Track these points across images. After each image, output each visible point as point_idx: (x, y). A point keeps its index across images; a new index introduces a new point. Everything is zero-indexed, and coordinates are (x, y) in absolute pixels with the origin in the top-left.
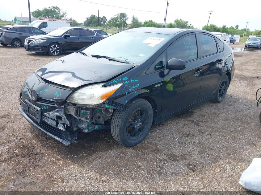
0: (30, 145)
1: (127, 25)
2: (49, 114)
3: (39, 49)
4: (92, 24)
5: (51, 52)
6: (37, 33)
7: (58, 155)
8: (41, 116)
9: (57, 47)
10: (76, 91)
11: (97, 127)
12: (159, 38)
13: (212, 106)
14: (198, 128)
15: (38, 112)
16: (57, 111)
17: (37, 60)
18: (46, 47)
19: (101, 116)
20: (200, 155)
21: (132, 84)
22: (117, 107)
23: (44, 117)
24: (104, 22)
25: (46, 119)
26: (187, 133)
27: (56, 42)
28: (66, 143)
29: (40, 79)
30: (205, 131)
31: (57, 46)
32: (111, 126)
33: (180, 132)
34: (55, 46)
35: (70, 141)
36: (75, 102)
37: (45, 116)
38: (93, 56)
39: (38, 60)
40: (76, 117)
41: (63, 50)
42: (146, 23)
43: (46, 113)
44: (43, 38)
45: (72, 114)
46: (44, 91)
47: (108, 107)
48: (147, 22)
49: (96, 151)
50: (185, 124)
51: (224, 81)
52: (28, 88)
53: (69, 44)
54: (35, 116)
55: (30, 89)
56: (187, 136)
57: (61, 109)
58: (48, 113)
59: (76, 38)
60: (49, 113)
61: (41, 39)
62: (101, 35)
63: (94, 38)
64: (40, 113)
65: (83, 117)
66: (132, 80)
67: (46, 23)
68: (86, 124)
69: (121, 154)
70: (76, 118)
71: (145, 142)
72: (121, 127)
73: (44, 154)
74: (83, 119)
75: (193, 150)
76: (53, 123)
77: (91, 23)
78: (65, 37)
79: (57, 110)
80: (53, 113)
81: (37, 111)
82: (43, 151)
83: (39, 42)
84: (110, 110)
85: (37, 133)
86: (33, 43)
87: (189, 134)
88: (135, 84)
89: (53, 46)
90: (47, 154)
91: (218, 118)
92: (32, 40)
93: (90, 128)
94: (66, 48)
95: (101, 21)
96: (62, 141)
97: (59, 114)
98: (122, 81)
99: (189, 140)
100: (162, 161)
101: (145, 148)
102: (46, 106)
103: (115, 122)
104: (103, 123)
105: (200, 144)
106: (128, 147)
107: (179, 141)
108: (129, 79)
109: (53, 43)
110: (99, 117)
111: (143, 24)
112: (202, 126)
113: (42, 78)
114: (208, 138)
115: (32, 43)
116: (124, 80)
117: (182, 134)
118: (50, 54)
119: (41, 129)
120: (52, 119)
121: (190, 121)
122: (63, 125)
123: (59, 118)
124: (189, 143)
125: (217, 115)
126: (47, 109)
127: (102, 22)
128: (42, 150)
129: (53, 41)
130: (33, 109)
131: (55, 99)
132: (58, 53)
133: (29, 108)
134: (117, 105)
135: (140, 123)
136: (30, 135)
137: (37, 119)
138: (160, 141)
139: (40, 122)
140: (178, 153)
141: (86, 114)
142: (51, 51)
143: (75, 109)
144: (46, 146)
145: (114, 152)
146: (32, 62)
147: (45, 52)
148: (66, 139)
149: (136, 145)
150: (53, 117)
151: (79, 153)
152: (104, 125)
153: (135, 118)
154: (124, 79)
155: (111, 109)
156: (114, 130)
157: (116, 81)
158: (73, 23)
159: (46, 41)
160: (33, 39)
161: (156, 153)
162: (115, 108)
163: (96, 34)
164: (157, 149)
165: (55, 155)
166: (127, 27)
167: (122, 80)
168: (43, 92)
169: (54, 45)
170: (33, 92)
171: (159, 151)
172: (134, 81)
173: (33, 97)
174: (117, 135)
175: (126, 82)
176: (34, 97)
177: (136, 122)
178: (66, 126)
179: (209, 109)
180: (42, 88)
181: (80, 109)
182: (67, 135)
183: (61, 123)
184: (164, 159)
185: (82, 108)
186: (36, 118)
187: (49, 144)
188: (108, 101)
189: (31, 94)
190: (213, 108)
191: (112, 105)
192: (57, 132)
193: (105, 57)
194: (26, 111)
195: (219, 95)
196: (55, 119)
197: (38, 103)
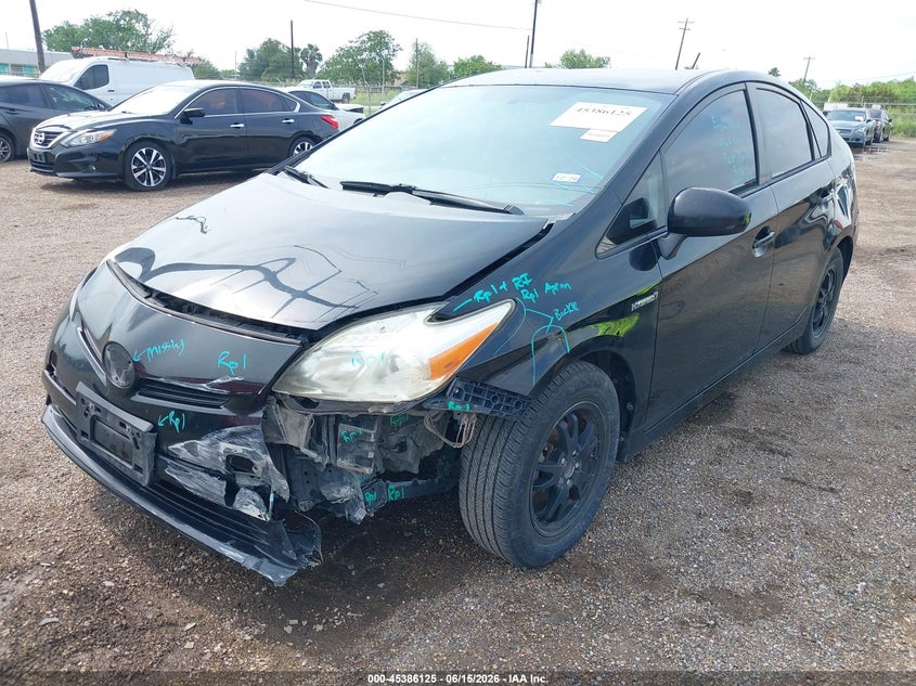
0: (108, 584)
1: (395, 75)
2: (191, 449)
3: (86, 165)
4: (268, 72)
5: (136, 175)
6: (72, 107)
7: (242, 627)
8: (156, 458)
9: (158, 156)
10: (316, 346)
11: (396, 489)
12: (618, 108)
13: (788, 366)
14: (774, 463)
15: (139, 440)
16: (233, 435)
17: (82, 206)
18: (114, 156)
19: (410, 443)
20: (827, 584)
21: (549, 303)
22: (498, 407)
23: (169, 461)
24: (312, 64)
25: (180, 469)
26: (742, 487)
27: (149, 136)
28: (277, 575)
29: (141, 294)
30: (806, 475)
31: (155, 152)
32: (462, 488)
33: (713, 485)
34: (149, 153)
35: (291, 562)
36: (316, 393)
37: (174, 457)
38: (348, 186)
39: (87, 207)
40: (312, 454)
41: (182, 167)
42: (457, 66)
43: (178, 446)
44: (100, 123)
45: (293, 441)
46: (166, 347)
47: (459, 408)
48: (463, 64)
49: (398, 596)
50: (719, 448)
51: (831, 271)
52: (83, 333)
53: (201, 145)
54: (125, 456)
55: (97, 342)
56: (746, 499)
57: (250, 427)
58: (185, 447)
59: (225, 123)
60: (194, 445)
61: (93, 128)
62: (317, 111)
63: (292, 121)
64: (148, 444)
65: (343, 454)
66: (548, 287)
67: (104, 68)
68: (358, 484)
69: (509, 602)
70: (312, 460)
71: (590, 538)
72: (510, 493)
73: (175, 625)
74: (344, 463)
75: (791, 564)
76: (215, 489)
77: (264, 67)
78: (187, 118)
79: (229, 430)
80: (213, 445)
81: (137, 433)
82: (170, 613)
83: (87, 138)
84: (464, 421)
85: (130, 524)
86: (63, 143)
87: (749, 493)
88: (560, 300)
89: (141, 153)
90: (189, 626)
91: (834, 418)
92: (59, 133)
93: (371, 497)
94: (192, 161)
95: (301, 60)
96: (258, 566)
97: (238, 450)
98: (512, 294)
99: (758, 518)
100: (684, 623)
101: (599, 569)
102: (178, 413)
103: (483, 469)
104: (416, 470)
105: (810, 533)
106: (530, 567)
107: (724, 523)
108: (537, 285)
109: (139, 140)
110: (402, 447)
111: (452, 68)
112: (786, 455)
113: (147, 289)
114: (830, 505)
115: (58, 143)
116: (517, 285)
117: (723, 494)
118: (132, 186)
119: (154, 511)
120: (207, 471)
121: (733, 433)
122: (259, 494)
123: (238, 464)
124: (764, 530)
125: (823, 404)
126: (180, 425)
127: (305, 66)
128: (166, 603)
129: (140, 136)
130: (117, 425)
131: (219, 381)
132: (162, 177)
133: (94, 420)
134: (495, 398)
135: (577, 465)
136: (103, 534)
137: (137, 468)
138: (648, 529)
139: (151, 484)
140: (739, 583)
141: (360, 440)
142: (135, 171)
143: (307, 420)
144: (178, 585)
145: (476, 596)
146: (65, 216)
147: (112, 177)
148: (275, 553)
149: (560, 556)
150: (213, 459)
151: (331, 609)
152: (419, 476)
153: (558, 447)
154: (517, 281)
155: (469, 414)
156: (479, 502)
157: (487, 295)
158: (203, 70)
159: (115, 134)
160: (62, 126)
161: (651, 587)
162: (487, 411)
163: (298, 106)
164: (651, 569)
165: (227, 625)
166: (397, 83)
167: (511, 286)
168: (158, 351)
169: (144, 151)
170: (113, 353)
171: (657, 577)
172: (555, 287)
173: (114, 377)
174: (489, 526)
175: (525, 297)
176: (119, 372)
177: (563, 460)
178: (271, 499)
179: (786, 382)
180: (158, 336)
181: (332, 420)
182: (277, 538)
183: (248, 488)
184: (691, 616)
185: (339, 419)
186: (131, 467)
187: (189, 572)
188: (459, 385)
189: (104, 363)
190: (795, 375)
191: (476, 400)
192: (228, 523)
193: (409, 190)
194: (84, 434)
195: (814, 324)
196: (223, 469)
197: (138, 398)
